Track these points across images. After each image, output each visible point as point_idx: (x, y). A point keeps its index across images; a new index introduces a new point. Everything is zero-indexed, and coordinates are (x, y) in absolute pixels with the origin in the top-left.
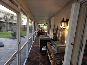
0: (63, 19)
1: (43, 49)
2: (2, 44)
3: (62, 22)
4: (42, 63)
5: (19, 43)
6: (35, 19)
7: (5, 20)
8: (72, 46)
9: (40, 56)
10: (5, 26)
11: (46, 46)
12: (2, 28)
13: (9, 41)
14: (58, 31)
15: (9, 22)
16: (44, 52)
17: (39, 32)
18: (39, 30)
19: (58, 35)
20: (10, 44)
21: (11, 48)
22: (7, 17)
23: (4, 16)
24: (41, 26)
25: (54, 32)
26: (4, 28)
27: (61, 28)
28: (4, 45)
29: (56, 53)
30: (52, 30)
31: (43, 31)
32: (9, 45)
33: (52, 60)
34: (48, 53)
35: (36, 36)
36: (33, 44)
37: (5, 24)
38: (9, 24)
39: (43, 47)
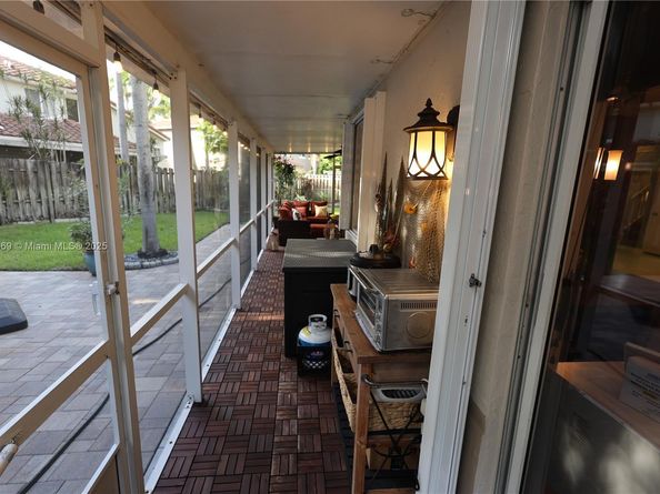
0: (429, 103)
1: (308, 335)
2: (10, 313)
3: (415, 129)
4: (295, 430)
5: (112, 287)
6: (248, 119)
7: (27, 136)
8: (475, 299)
9: (286, 383)
10: (26, 183)
11: (329, 311)
12: (10, 200)
13: (62, 288)
14: (407, 199)
15: (54, 145)
16: (317, 359)
17: (286, 214)
18: (291, 206)
19: (404, 232)
20: (71, 312)
21: (79, 336)
22: (37, 113)
23: (17, 102)
24: (308, 176)
25: (381, 207)
26: (21, 194)
27: (414, 170)
28: (28, 318)
29: (378, 348)
30: (372, 193)
31: (318, 210)
32: (67, 319)
33: (354, 400)
34: (336, 357)
35: (269, 249)
36: (237, 303)
37: (30, 163)
38: (54, 165)
39: (305, 324)
